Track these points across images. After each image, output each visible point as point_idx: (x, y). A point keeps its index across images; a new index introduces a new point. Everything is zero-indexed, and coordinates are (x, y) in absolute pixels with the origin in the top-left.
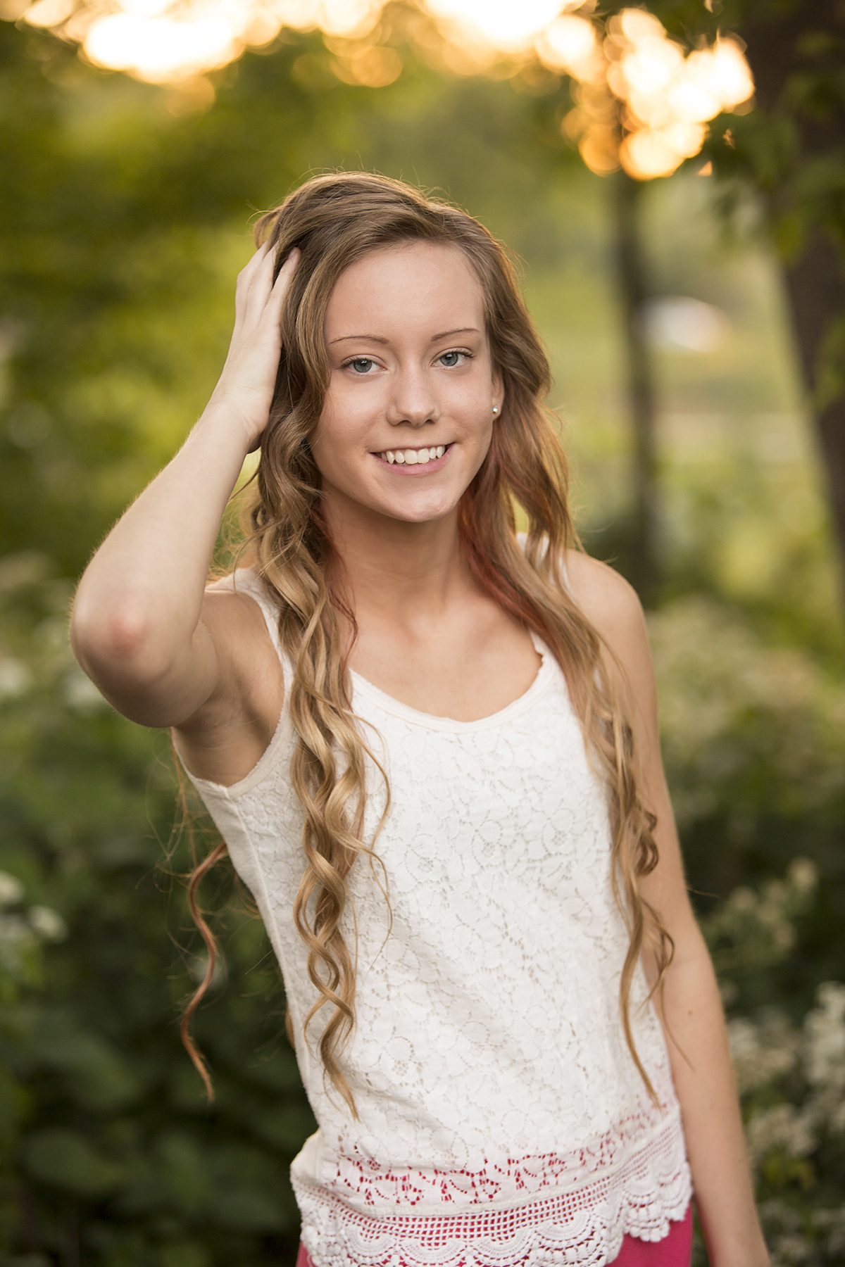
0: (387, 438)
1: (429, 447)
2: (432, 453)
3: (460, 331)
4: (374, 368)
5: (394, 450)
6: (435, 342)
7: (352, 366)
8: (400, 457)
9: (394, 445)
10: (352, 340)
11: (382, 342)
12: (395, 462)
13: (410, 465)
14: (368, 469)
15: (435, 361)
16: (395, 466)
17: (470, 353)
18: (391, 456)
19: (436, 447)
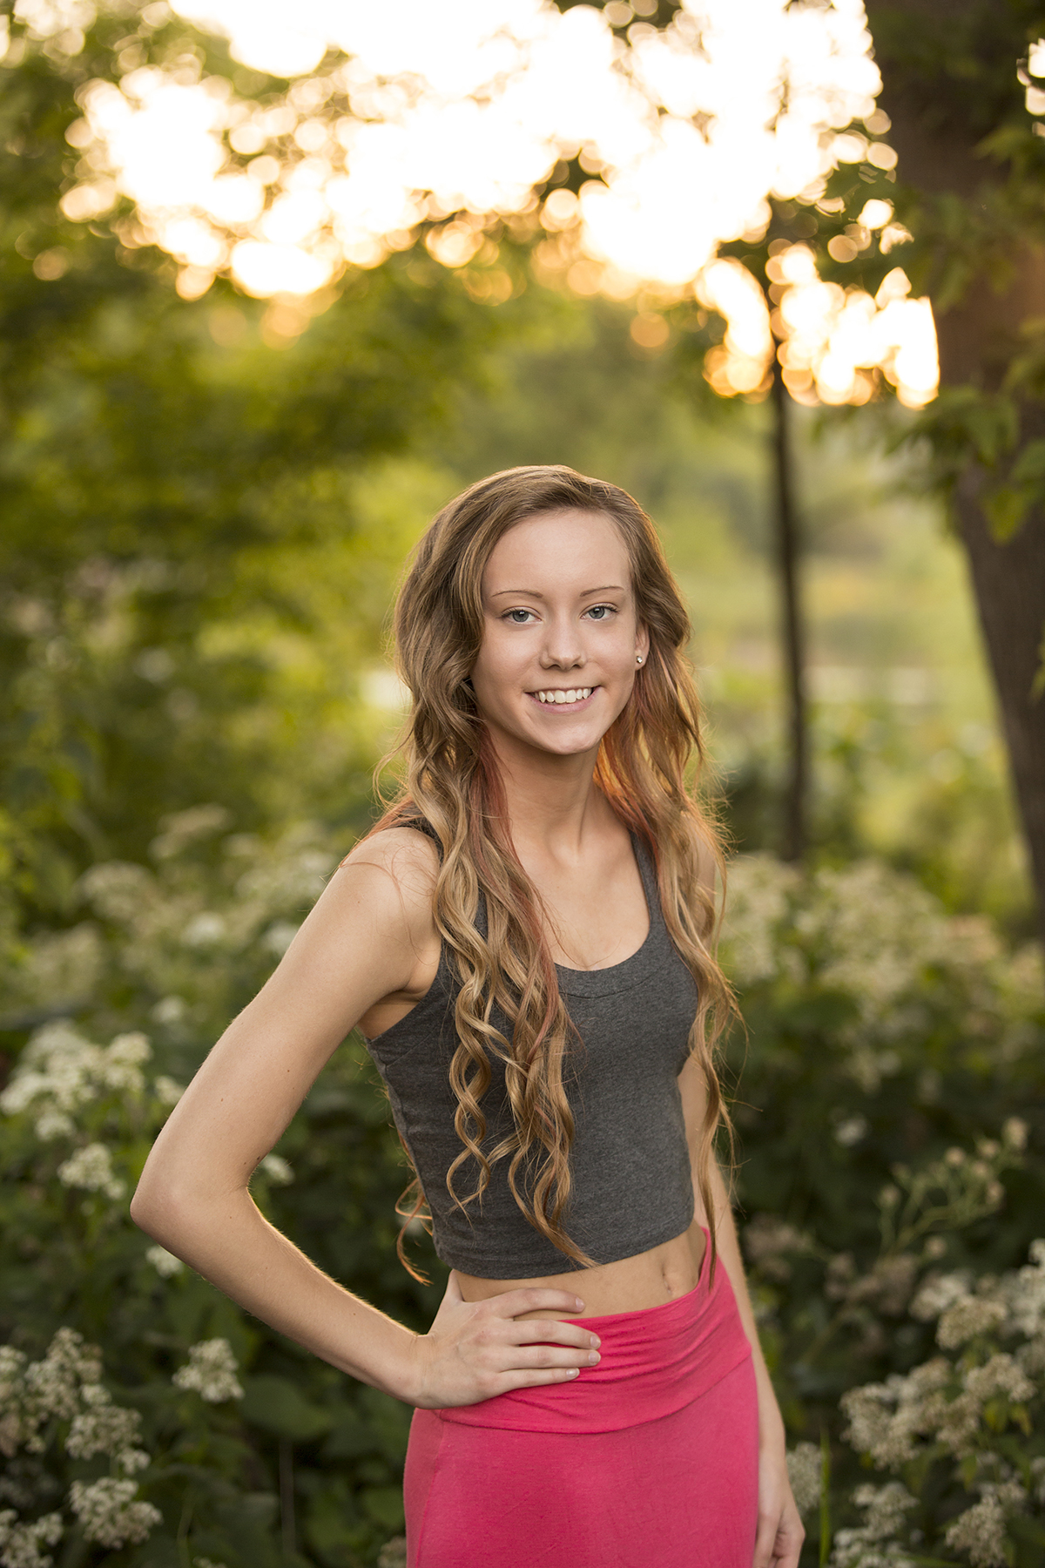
0: (539, 680)
1: (576, 689)
2: (579, 694)
3: (605, 588)
4: (530, 618)
5: (545, 691)
6: (584, 597)
7: (511, 616)
8: (551, 697)
9: (546, 686)
10: (511, 594)
11: (537, 596)
12: (546, 701)
13: (559, 704)
14: (523, 708)
15: (584, 615)
16: (546, 705)
17: (614, 608)
18: (543, 696)
19: (582, 689)
